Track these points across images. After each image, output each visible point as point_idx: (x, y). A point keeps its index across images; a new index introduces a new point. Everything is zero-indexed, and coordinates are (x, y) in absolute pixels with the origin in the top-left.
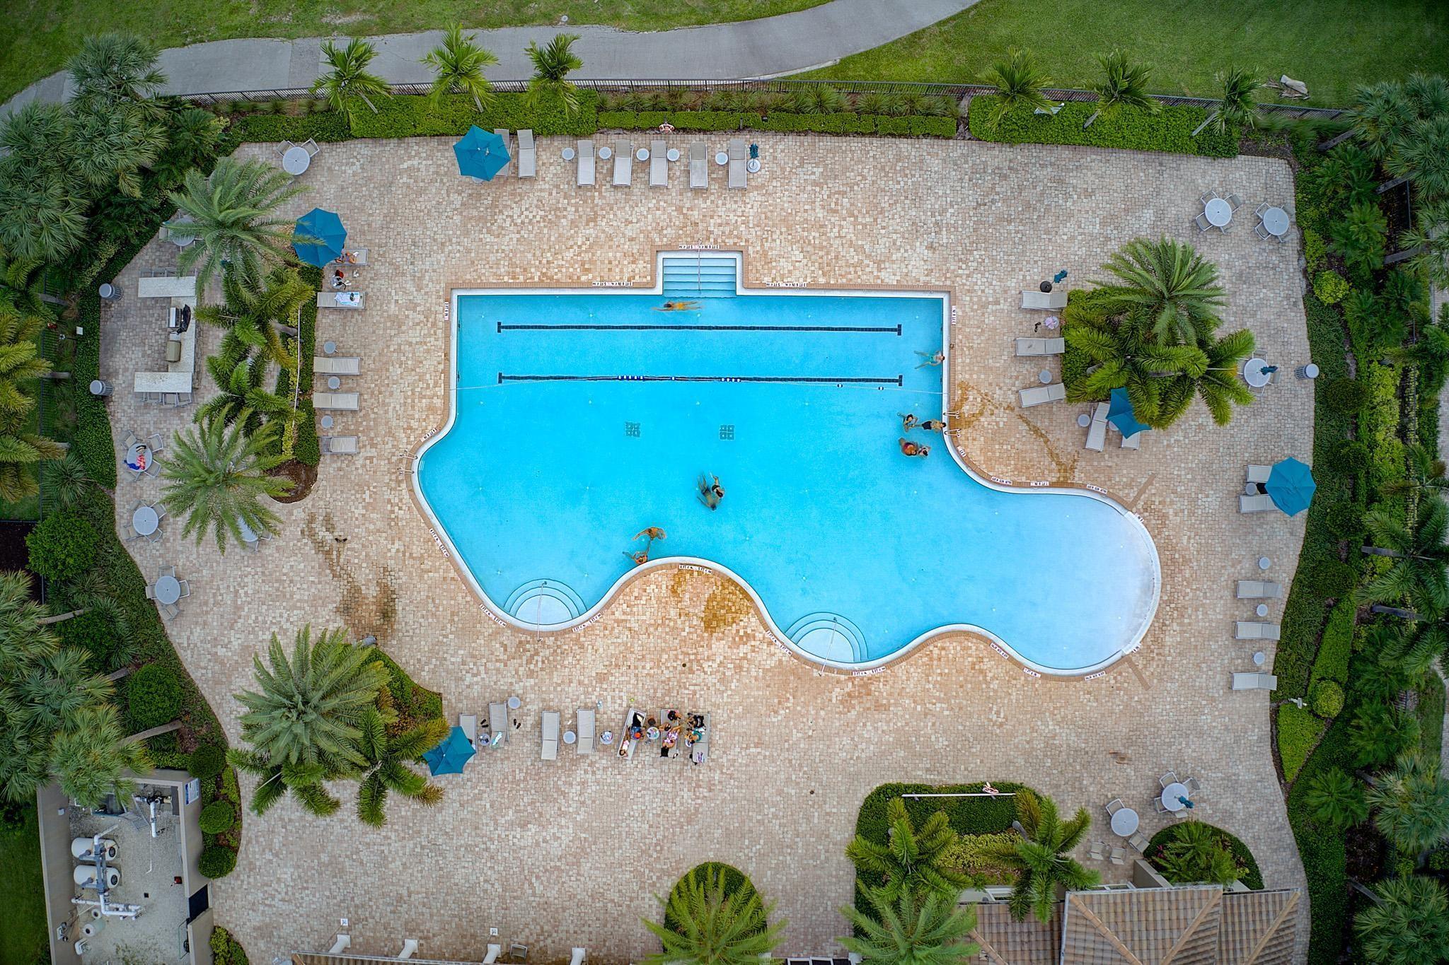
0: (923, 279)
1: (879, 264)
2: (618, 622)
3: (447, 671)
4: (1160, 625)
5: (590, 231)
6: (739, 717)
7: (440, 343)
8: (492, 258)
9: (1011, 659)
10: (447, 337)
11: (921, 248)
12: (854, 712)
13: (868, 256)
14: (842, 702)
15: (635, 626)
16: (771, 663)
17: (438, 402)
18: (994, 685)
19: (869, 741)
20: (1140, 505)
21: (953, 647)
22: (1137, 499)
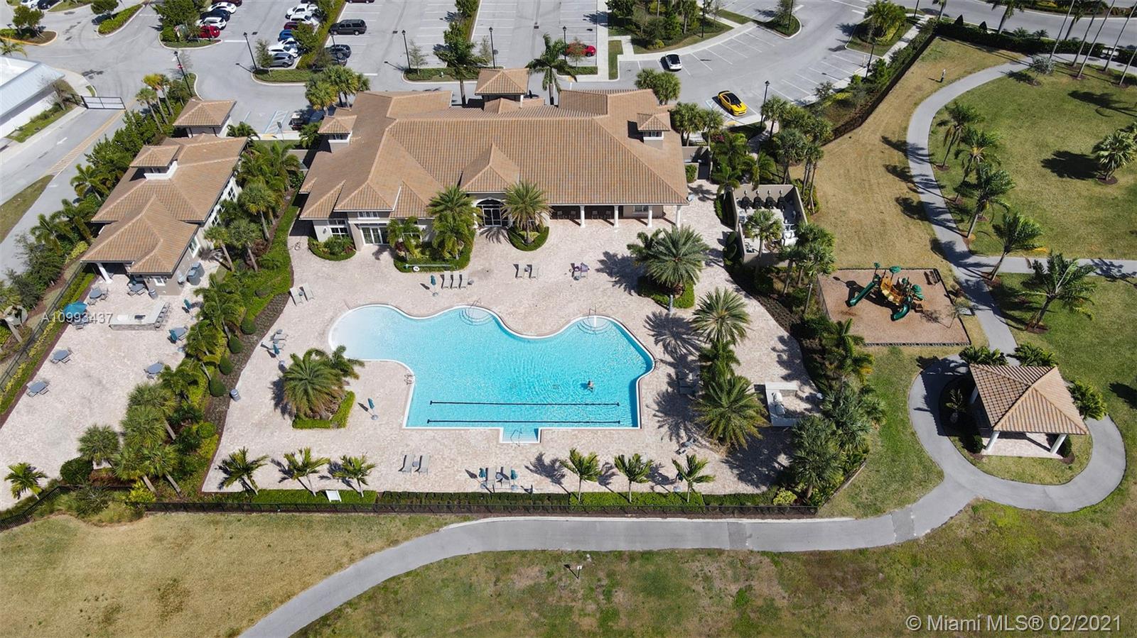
0: (413, 433)
1: (434, 438)
2: (563, 317)
3: (636, 302)
6: (516, 291)
8: (622, 441)
9: (400, 309)
11: (413, 445)
12: (468, 293)
13: (438, 441)
14: (472, 296)
16: (499, 307)
17: (644, 387)
18: (409, 301)
21: (424, 312)
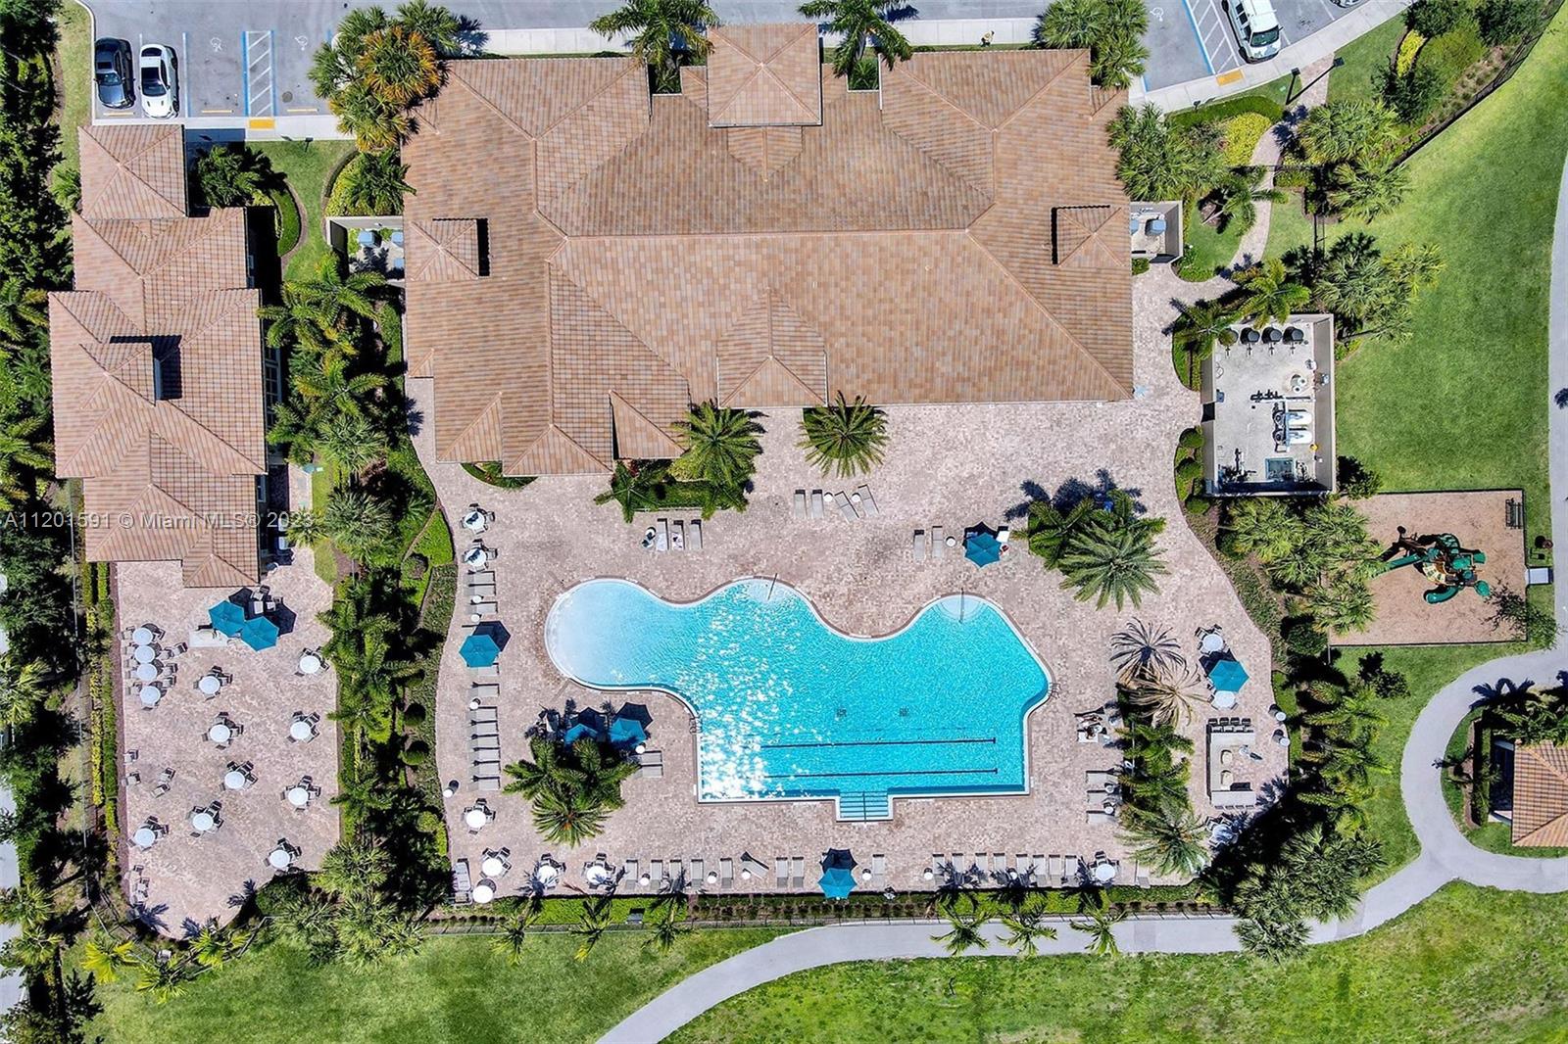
0: (716, 810)
2: (910, 603)
3: (1025, 568)
4: (543, 612)
5: (937, 832)
6: (829, 548)
7: (1035, 763)
8: (1003, 815)
9: (647, 589)
10: (1031, 767)
11: (718, 828)
12: (752, 553)
14: (760, 560)
15: (898, 600)
16: (807, 582)
17: (1035, 728)
18: (657, 572)
19: (740, 536)
20: (562, 683)
21: (687, 594)
22: (565, 687)
